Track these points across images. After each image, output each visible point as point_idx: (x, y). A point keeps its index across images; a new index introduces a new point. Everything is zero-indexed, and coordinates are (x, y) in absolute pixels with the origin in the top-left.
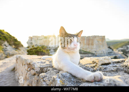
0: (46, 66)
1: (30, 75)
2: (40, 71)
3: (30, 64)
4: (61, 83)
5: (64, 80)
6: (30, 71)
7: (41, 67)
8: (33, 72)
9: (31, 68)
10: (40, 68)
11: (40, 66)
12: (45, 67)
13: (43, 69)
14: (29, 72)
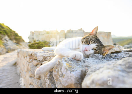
0: (50, 55)
1: (32, 66)
2: (43, 60)
3: (32, 55)
4: (68, 66)
5: (71, 64)
6: (32, 62)
7: (44, 55)
8: (35, 62)
9: (33, 59)
10: (42, 57)
11: (42, 55)
12: (48, 56)
13: (46, 58)
14: (31, 64)
